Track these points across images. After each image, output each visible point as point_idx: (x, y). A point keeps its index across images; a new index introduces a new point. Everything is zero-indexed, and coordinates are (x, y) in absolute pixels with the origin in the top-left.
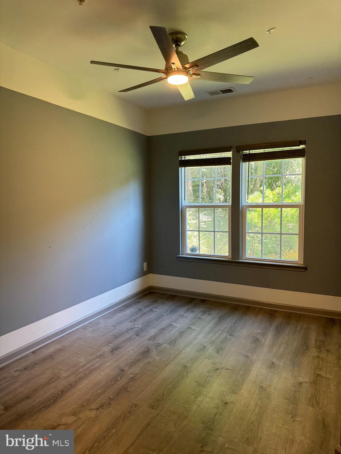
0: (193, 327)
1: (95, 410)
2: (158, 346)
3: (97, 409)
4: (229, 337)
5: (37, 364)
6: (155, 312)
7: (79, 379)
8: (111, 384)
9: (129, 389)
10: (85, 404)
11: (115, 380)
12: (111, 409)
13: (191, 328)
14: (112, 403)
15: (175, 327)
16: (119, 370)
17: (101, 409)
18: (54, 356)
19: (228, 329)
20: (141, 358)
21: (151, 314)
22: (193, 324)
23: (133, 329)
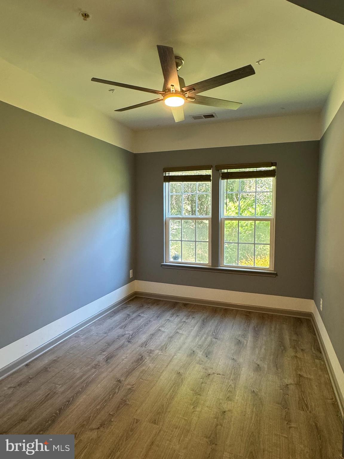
0: (181, 332)
1: (96, 430)
2: (150, 353)
3: (98, 428)
4: (214, 340)
5: (31, 379)
6: (143, 317)
7: (76, 394)
8: (109, 398)
9: (128, 403)
10: (85, 423)
11: (113, 392)
12: (112, 427)
13: (178, 333)
14: (112, 420)
15: (164, 332)
16: (116, 381)
17: (102, 427)
18: (49, 368)
19: (212, 333)
20: (136, 366)
21: (140, 320)
22: (179, 328)
23: (124, 335)
